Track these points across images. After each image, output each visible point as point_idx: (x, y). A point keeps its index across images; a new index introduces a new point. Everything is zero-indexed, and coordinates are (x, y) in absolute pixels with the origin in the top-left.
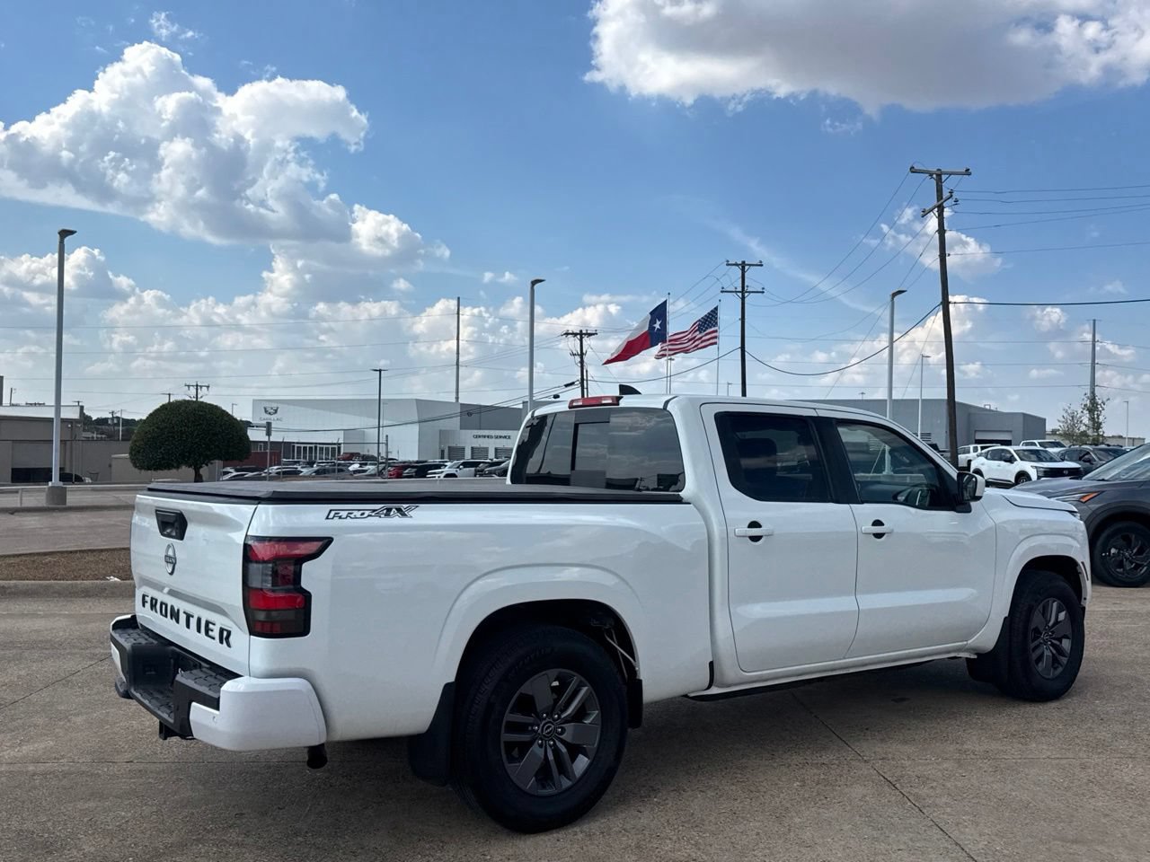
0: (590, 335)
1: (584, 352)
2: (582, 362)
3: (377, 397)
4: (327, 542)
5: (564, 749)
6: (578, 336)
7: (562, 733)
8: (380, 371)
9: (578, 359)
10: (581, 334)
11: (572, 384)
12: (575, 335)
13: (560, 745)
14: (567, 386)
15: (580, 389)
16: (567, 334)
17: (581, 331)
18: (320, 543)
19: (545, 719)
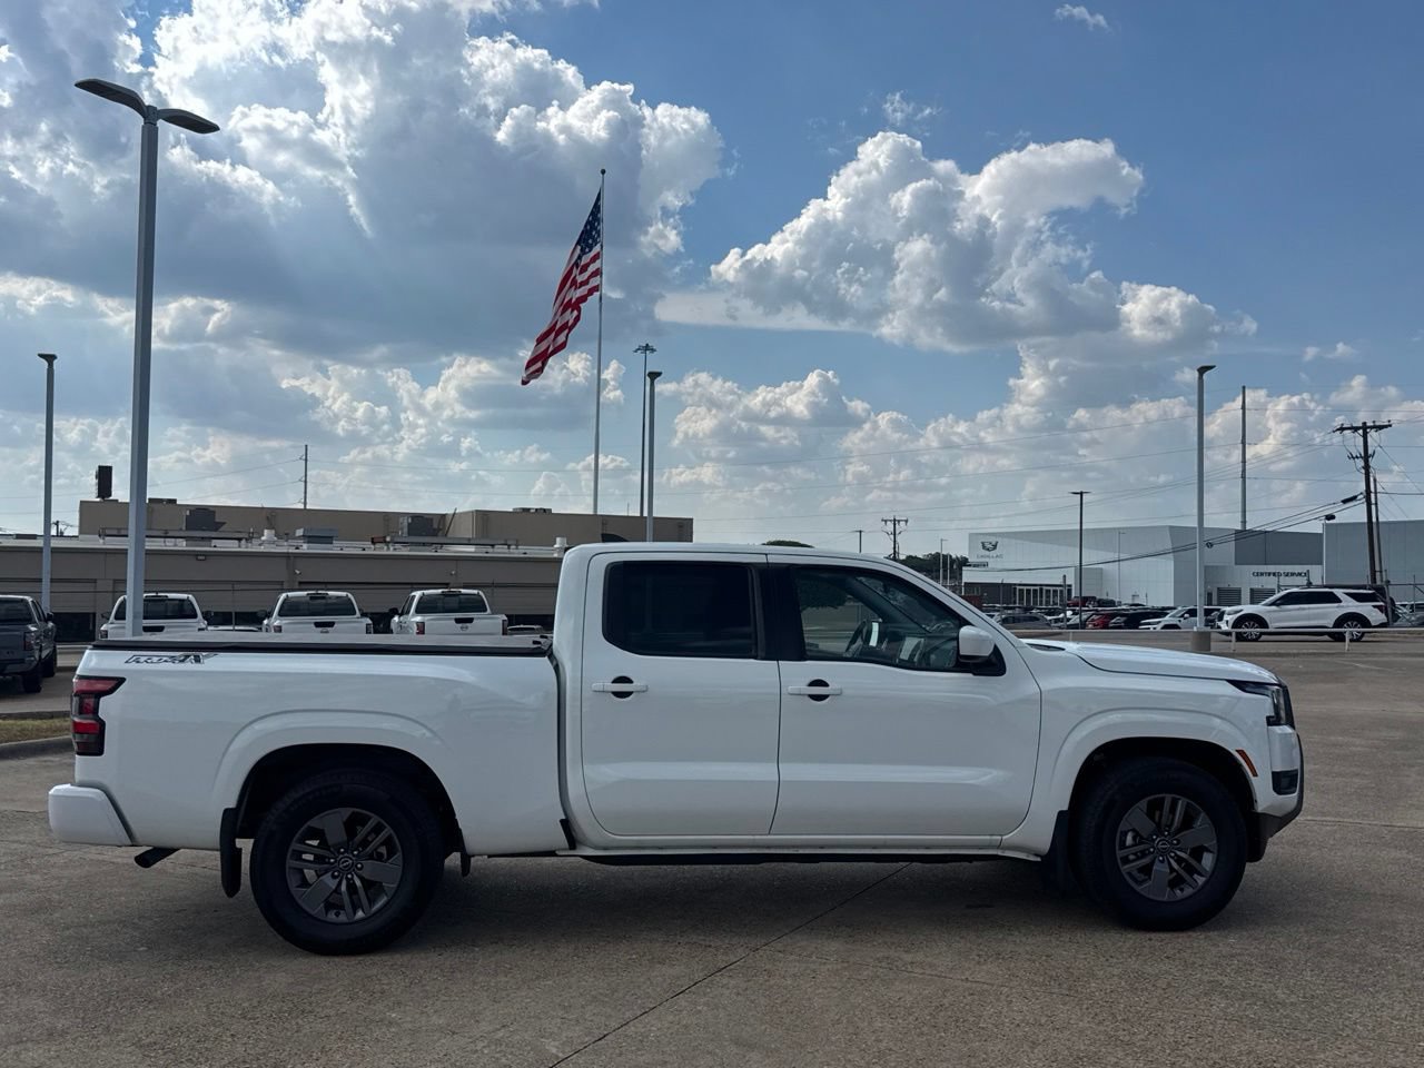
0: (1381, 427)
1: (1370, 452)
2: (1367, 467)
3: (1078, 527)
4: (120, 681)
5: (358, 883)
6: (1361, 432)
7: (361, 869)
8: (1081, 494)
9: (1361, 463)
10: (1365, 427)
11: (1354, 498)
12: (1355, 429)
13: (355, 878)
14: (1345, 502)
15: (1365, 505)
16: (1342, 429)
17: (1365, 423)
18: (116, 682)
19: (343, 853)
